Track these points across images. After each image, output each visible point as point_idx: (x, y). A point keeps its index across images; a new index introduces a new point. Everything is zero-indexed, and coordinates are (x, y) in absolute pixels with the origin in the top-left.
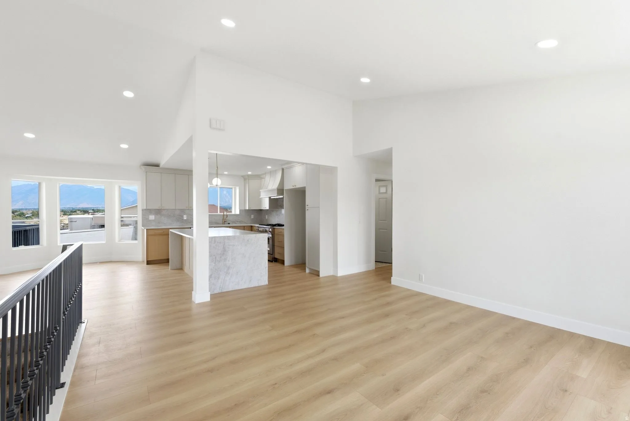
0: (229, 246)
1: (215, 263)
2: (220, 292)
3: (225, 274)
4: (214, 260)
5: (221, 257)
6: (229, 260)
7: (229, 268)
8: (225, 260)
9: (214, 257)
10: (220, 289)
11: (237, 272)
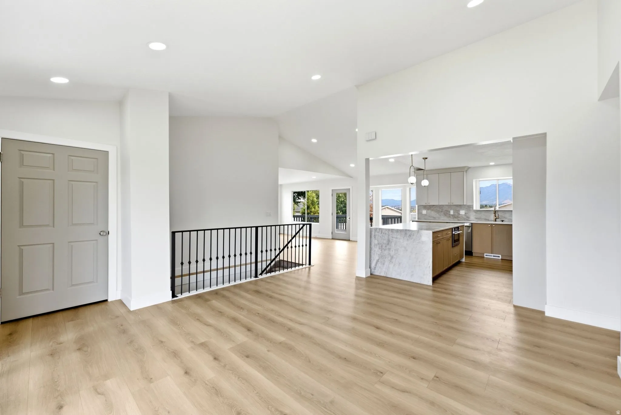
0: (393, 238)
1: (381, 250)
2: (385, 276)
3: (389, 262)
4: (381, 247)
5: (386, 247)
6: (392, 251)
7: (392, 257)
8: (389, 249)
9: (381, 245)
10: (385, 274)
11: (399, 263)
